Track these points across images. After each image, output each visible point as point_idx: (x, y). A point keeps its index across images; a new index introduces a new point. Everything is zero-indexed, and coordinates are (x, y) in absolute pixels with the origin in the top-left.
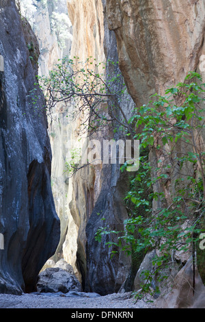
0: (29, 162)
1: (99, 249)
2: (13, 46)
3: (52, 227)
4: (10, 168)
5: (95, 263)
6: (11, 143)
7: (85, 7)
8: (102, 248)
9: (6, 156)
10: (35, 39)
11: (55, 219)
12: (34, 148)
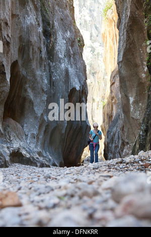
0: (70, 88)
1: (114, 145)
2: (65, 28)
3: (86, 130)
4: (53, 85)
5: (111, 153)
6: (56, 71)
7: (109, 32)
8: (115, 143)
9: (51, 77)
10: (82, 37)
11: (88, 125)
12: (74, 81)
